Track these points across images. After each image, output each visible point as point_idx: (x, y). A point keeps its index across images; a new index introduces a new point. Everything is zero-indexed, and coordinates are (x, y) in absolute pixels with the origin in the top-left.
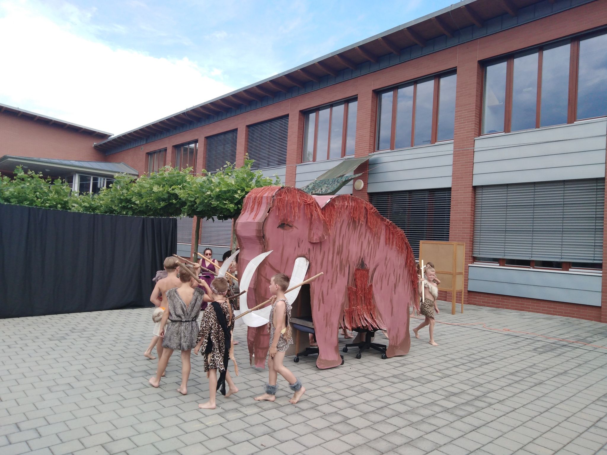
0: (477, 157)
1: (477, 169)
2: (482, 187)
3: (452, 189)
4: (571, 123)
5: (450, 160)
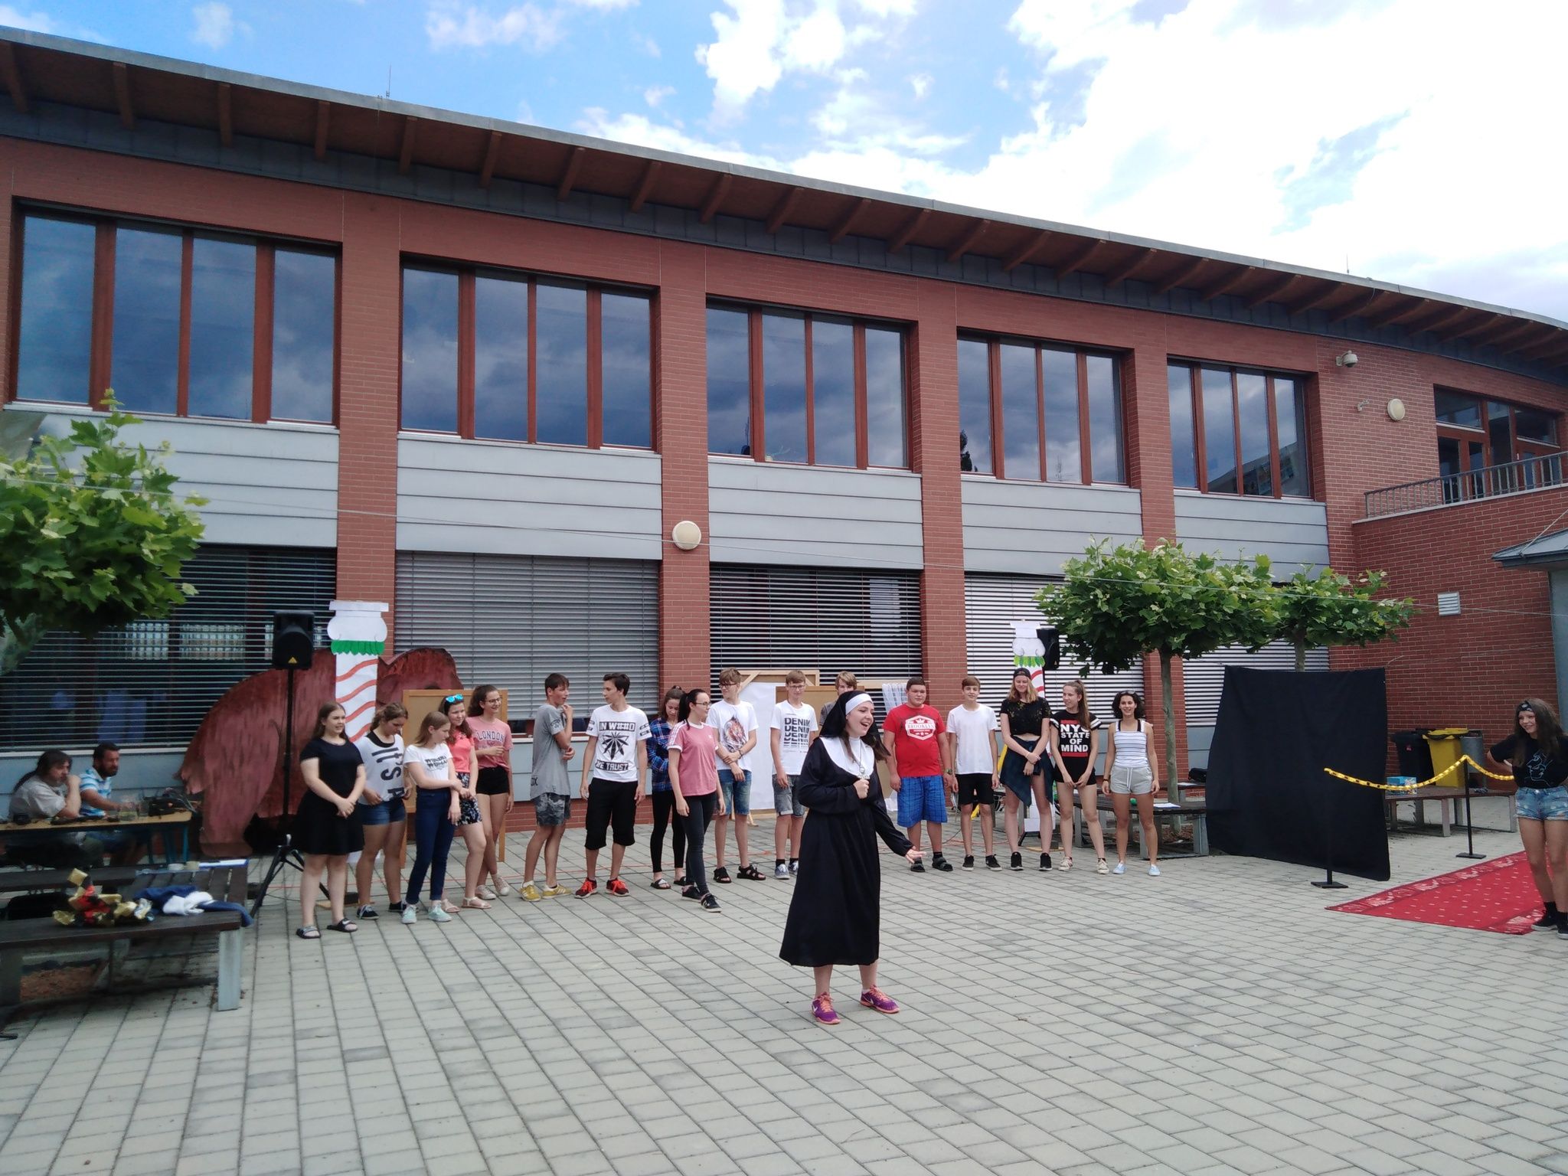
0: (405, 482)
1: (405, 509)
2: (413, 554)
3: (339, 554)
4: (594, 448)
5: (330, 477)
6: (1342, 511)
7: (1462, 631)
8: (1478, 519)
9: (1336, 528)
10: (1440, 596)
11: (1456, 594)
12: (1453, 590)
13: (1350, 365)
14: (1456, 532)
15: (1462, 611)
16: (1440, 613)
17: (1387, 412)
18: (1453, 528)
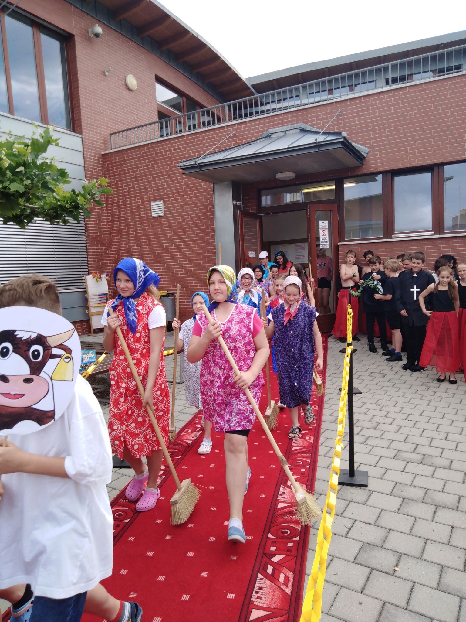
6: (94, 144)
7: (165, 227)
8: (174, 150)
9: (90, 155)
10: (152, 204)
11: (161, 202)
12: (160, 199)
13: (97, 35)
14: (162, 159)
15: (165, 214)
16: (153, 215)
17: (125, 82)
18: (160, 156)
